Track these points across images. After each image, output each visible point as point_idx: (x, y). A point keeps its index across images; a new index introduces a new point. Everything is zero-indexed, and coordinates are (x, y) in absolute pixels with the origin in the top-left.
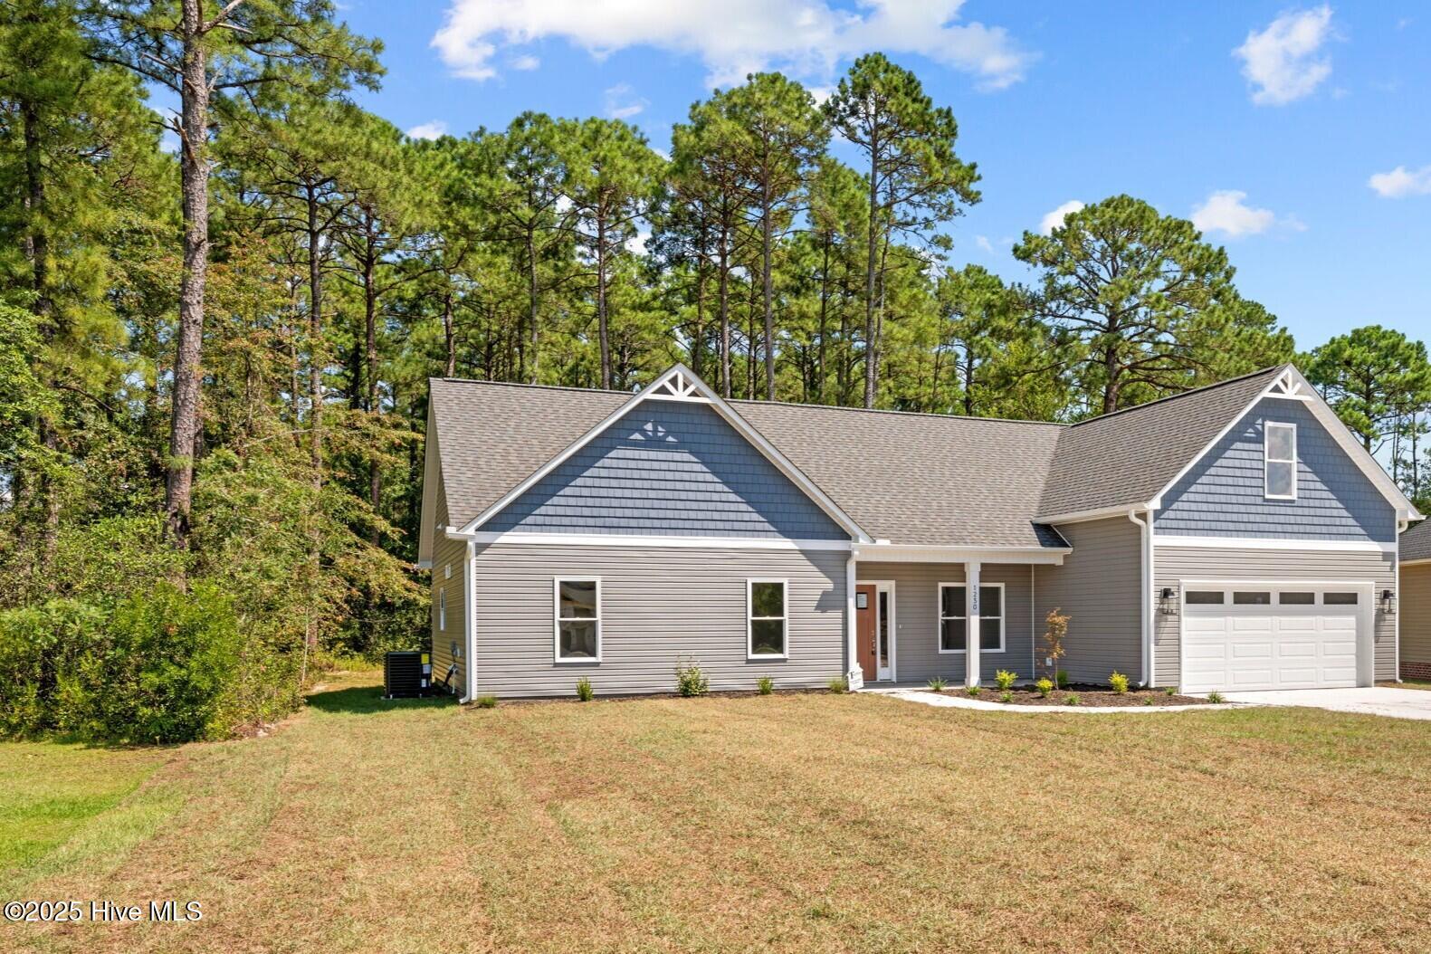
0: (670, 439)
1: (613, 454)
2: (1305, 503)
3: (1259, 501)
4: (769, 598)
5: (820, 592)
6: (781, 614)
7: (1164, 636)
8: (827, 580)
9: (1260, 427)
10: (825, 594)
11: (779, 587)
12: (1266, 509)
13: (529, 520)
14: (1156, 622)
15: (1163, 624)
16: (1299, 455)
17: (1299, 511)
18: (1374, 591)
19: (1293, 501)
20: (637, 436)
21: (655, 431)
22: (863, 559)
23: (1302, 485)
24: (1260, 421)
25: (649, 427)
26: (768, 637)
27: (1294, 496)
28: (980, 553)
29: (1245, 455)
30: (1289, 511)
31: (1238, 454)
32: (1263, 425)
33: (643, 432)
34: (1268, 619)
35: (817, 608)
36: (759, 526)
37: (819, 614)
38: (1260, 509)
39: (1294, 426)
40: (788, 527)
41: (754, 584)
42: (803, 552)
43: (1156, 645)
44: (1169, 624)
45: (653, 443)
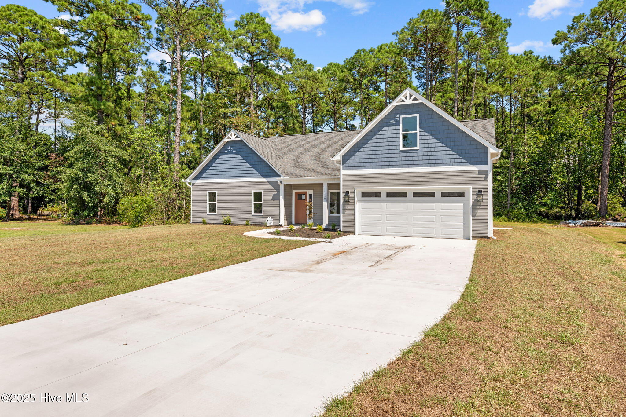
0: (234, 151)
1: (221, 157)
2: (425, 150)
3: (398, 151)
4: (258, 196)
5: (273, 194)
6: (261, 201)
7: (347, 211)
8: (275, 190)
9: (398, 119)
10: (274, 195)
11: (261, 193)
12: (401, 155)
13: (203, 176)
14: (343, 205)
15: (347, 206)
16: (420, 128)
17: (421, 154)
18: (471, 190)
19: (418, 150)
20: (226, 151)
21: (230, 149)
22: (285, 183)
23: (423, 142)
24: (398, 116)
25: (229, 148)
26: (258, 208)
27: (418, 148)
28: (326, 179)
29: (389, 132)
30: (415, 154)
31: (385, 132)
32: (399, 118)
33: (227, 150)
34: (407, 204)
35: (272, 199)
36: (256, 174)
37: (273, 201)
38: (397, 155)
39: (418, 115)
40: (264, 174)
41: (255, 193)
42: (268, 182)
43: (343, 214)
44: (349, 206)
45: (230, 153)
